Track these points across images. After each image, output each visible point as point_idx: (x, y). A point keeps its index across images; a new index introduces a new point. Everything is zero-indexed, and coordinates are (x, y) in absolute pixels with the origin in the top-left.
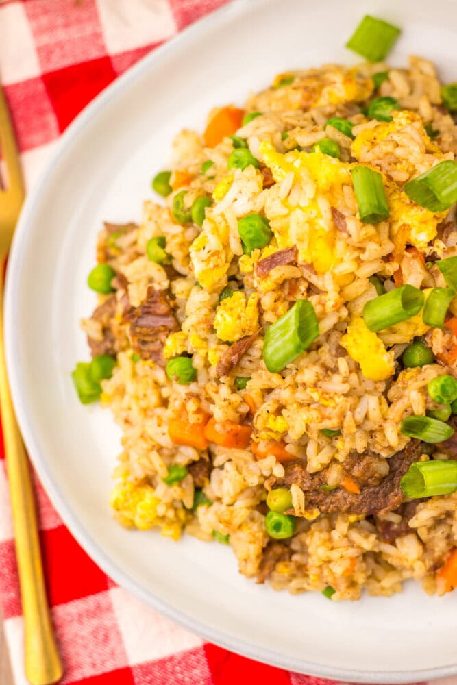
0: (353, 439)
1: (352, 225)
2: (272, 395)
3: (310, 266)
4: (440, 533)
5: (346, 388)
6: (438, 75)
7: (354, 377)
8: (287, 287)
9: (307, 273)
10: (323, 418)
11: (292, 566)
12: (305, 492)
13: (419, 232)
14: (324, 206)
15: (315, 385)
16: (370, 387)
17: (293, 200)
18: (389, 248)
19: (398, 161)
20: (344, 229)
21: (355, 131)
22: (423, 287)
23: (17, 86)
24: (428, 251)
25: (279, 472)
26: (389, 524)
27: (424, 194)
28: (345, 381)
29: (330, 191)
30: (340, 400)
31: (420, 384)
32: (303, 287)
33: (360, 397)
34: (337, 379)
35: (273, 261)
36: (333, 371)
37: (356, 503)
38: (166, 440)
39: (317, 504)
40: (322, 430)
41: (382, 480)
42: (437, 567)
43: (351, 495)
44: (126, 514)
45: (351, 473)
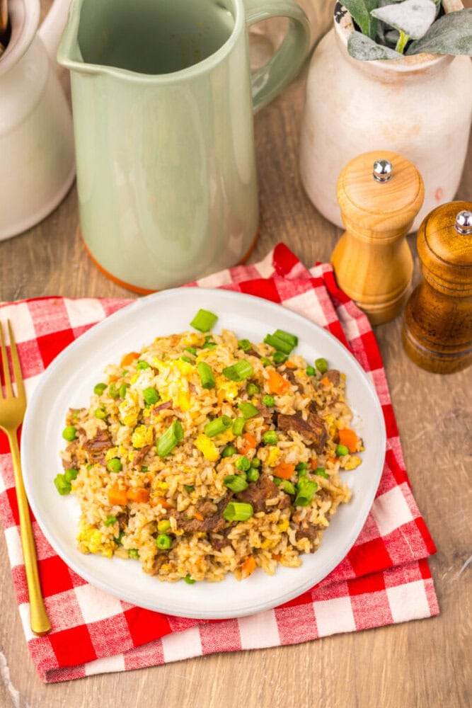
0: (200, 491)
1: (198, 389)
2: (161, 474)
3: (178, 409)
4: (243, 545)
5: (196, 464)
6: (236, 337)
7: (200, 459)
8: (167, 420)
9: (176, 413)
10: (186, 478)
11: (170, 565)
12: (177, 520)
13: (229, 393)
14: (184, 381)
15: (182, 463)
16: (208, 464)
17: (170, 379)
18: (215, 400)
19: (218, 364)
20: (195, 391)
21: (197, 353)
22: (232, 418)
23: (23, 343)
24: (234, 402)
25: (164, 511)
26: (218, 540)
27: (232, 374)
28: (196, 460)
29: (187, 376)
30: (194, 469)
31: (232, 461)
32: (175, 419)
33: (203, 469)
34: (192, 459)
35: (161, 407)
36: (191, 456)
37: (201, 525)
38: (106, 502)
39: (183, 527)
40: (185, 486)
41: (214, 514)
42: (242, 562)
43: (198, 521)
44: (85, 543)
45: (199, 510)
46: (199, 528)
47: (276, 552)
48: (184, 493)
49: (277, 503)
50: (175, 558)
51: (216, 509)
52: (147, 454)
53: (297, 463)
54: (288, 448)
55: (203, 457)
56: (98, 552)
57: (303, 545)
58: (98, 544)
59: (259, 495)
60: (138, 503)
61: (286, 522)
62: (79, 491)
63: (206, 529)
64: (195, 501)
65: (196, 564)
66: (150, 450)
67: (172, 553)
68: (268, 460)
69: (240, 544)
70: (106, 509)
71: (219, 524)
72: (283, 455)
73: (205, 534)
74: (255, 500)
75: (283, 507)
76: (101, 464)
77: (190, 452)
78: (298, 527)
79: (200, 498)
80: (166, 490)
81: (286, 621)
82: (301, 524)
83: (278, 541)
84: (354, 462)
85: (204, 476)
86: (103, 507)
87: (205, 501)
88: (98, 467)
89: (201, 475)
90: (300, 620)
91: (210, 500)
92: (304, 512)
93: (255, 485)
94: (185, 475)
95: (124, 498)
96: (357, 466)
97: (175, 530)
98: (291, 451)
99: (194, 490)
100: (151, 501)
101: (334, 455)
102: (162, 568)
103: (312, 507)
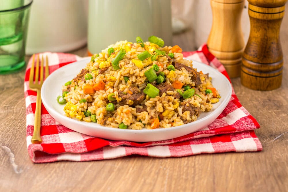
0: (132, 79)
11: (112, 118)
12: (118, 93)
13: (151, 49)
14: (129, 44)
18: (144, 50)
20: (133, 46)
26: (140, 108)
28: (131, 66)
30: (129, 68)
31: (149, 68)
36: (129, 64)
37: (131, 96)
38: (82, 92)
39: (121, 96)
40: (124, 77)
41: (138, 93)
42: (152, 118)
43: (130, 94)
44: (68, 111)
45: (131, 90)
46: (129, 97)
47: (171, 120)
48: (123, 82)
49: (173, 94)
50: (116, 117)
51: (140, 91)
52: (106, 70)
53: (184, 83)
54: (180, 75)
55: (135, 65)
56: (74, 116)
57: (186, 114)
58: (75, 111)
59: (163, 88)
60: (99, 91)
61: (177, 104)
62: (69, 96)
63: (133, 98)
64: (129, 86)
65: (127, 113)
66: (108, 69)
67: (114, 116)
68: (169, 74)
69: (152, 110)
70: (81, 96)
71: (141, 97)
72: (177, 77)
73: (132, 101)
74: (161, 89)
75: (176, 97)
76: (82, 80)
77: (128, 63)
78: (183, 107)
79: (132, 84)
80: (114, 82)
81: (174, 150)
82: (185, 105)
83: (173, 114)
84: (215, 100)
85: (134, 71)
86: (80, 95)
87: (134, 86)
88: (80, 82)
89: (133, 70)
90: (183, 150)
91: (137, 86)
92: (187, 100)
93: (161, 85)
94: (125, 71)
95: (91, 88)
96: (217, 102)
97: (117, 96)
98: (182, 76)
99: (129, 80)
100: (105, 88)
101: (205, 93)
102: (108, 120)
103: (191, 99)
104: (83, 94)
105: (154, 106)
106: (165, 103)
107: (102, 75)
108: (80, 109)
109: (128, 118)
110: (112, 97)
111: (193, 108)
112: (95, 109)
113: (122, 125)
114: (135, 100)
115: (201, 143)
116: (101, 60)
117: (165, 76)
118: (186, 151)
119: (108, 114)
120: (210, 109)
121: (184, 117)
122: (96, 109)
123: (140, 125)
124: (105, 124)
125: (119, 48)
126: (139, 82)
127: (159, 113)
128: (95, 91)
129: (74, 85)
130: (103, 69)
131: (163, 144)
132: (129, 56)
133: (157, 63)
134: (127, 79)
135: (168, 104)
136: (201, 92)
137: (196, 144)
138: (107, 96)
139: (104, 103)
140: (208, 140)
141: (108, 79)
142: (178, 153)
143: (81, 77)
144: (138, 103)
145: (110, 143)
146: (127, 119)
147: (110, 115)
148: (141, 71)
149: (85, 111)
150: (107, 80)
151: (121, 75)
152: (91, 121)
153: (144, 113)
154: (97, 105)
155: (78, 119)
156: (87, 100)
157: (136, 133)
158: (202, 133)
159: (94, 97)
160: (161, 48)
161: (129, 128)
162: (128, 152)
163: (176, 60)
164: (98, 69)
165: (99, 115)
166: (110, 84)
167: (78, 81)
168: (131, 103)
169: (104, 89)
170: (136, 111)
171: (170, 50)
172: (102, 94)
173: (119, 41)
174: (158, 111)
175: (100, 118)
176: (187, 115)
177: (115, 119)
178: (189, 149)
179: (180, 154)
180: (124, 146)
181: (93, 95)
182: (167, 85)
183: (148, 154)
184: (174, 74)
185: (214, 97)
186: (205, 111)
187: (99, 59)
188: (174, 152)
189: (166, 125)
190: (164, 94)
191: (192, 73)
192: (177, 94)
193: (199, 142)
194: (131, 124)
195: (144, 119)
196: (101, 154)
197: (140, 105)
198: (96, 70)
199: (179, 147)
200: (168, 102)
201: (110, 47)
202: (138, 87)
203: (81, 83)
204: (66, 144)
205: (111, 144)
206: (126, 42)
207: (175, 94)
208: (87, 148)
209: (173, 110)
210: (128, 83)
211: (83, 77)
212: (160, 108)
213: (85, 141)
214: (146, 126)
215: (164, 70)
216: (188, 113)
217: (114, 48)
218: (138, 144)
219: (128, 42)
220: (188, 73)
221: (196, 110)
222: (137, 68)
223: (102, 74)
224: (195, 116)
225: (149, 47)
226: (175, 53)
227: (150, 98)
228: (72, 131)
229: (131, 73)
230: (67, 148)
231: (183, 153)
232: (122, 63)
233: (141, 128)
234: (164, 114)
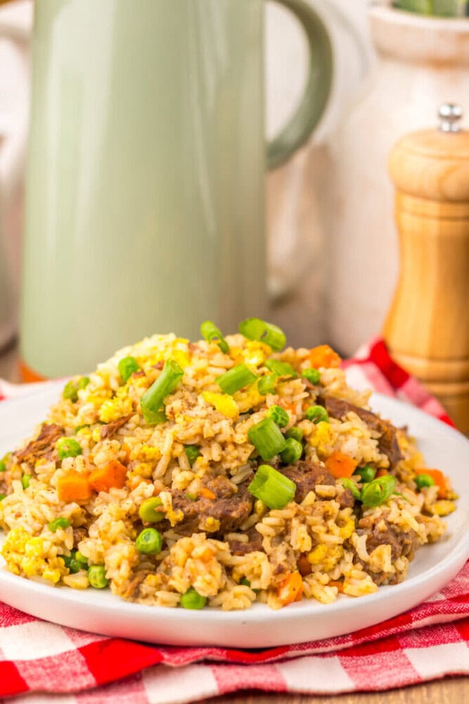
0: (210, 451)
5: (204, 414)
11: (158, 575)
12: (173, 497)
13: (250, 358)
18: (230, 363)
20: (198, 349)
24: (257, 371)
26: (239, 542)
28: (204, 411)
30: (200, 420)
33: (215, 421)
34: (197, 409)
36: (194, 405)
37: (213, 506)
38: (54, 497)
39: (182, 507)
40: (186, 446)
41: (232, 494)
42: (280, 571)
43: (208, 500)
44: (15, 557)
45: (208, 485)
46: (208, 508)
47: (336, 576)
48: (183, 461)
49: (333, 495)
50: (168, 571)
51: (235, 488)
52: (122, 426)
53: (360, 458)
54: (344, 433)
55: (214, 409)
56: (35, 573)
57: (380, 556)
58: (37, 557)
59: (303, 478)
60: (108, 492)
61: (351, 525)
62: (8, 510)
63: (220, 512)
64: (201, 473)
65: (203, 559)
66: (127, 422)
67: (162, 567)
68: (315, 435)
69: (277, 546)
70: (53, 508)
71: (241, 506)
72: (338, 440)
73: (217, 522)
74: (299, 481)
75: (343, 502)
76: (47, 459)
77: (192, 401)
78: (369, 532)
79: (209, 469)
80: (154, 462)
81: (359, 669)
82: (374, 526)
83: (338, 555)
84: (444, 506)
85: (216, 428)
86: (48, 504)
87: (216, 476)
88: (43, 464)
89: (211, 425)
90: (384, 666)
91: (225, 473)
92: (378, 511)
93: (296, 469)
94: (187, 426)
95: (84, 482)
96: (451, 512)
97: (169, 505)
98: (349, 437)
99: (202, 455)
100: (127, 482)
101: (414, 485)
102: (145, 581)
103: (389, 507)
104: (57, 501)
105: (282, 534)
106: (315, 525)
107: (114, 442)
108: (55, 550)
109: (210, 573)
110: (156, 509)
111: (397, 535)
112: (101, 549)
113: (192, 596)
114: (224, 518)
115: (434, 643)
116: (99, 396)
117: (304, 441)
118: (395, 671)
119: (142, 561)
120: (440, 536)
121: (374, 564)
122: (106, 549)
123: (246, 595)
124: (136, 594)
125: (152, 357)
126: (232, 461)
127: (299, 555)
128: (94, 493)
129: (18, 474)
130: (112, 424)
131: (321, 650)
132: (191, 383)
133: (279, 400)
134: (195, 453)
135: (324, 525)
136: (404, 485)
137: (419, 647)
138: (138, 506)
139: (127, 527)
140: (452, 631)
141: (135, 452)
142: (374, 678)
143: (43, 449)
144: (233, 527)
145: (166, 656)
146: (208, 577)
147: (149, 564)
148: (234, 425)
149: (69, 554)
150: (131, 457)
151: (175, 441)
152: (90, 586)
153: (255, 557)
154: (109, 535)
155: (48, 582)
156: (72, 521)
157: (244, 623)
158: (434, 613)
159: (95, 512)
160: (276, 356)
161: (210, 604)
162: (223, 684)
163: (327, 391)
164: (94, 424)
165: (119, 567)
166: (143, 468)
167: (35, 462)
168: (213, 525)
169: (124, 485)
170: (229, 551)
171: (303, 360)
172: (118, 501)
173: (149, 336)
174: (296, 547)
175: (121, 577)
176: (383, 557)
177: (167, 577)
178: (403, 665)
179: (382, 681)
180: (207, 662)
181: (89, 504)
182: (313, 467)
183: (284, 686)
184: (329, 432)
185: (440, 498)
186: (426, 540)
187: (92, 392)
188: (362, 676)
189: (322, 590)
190: (310, 498)
191: (379, 429)
192: (345, 494)
193: (427, 640)
194: (220, 591)
195: (258, 576)
196: (138, 690)
197: (239, 531)
198: (89, 426)
199: (371, 658)
200: (323, 521)
201: (123, 354)
202: (230, 477)
203: (45, 466)
204: (23, 662)
205: (169, 660)
206: (172, 337)
207: (340, 494)
208: (95, 675)
209: (339, 545)
210: (196, 465)
211: (50, 448)
212: (303, 539)
213: (82, 650)
214: (264, 596)
215: (299, 421)
216: (385, 551)
217: (134, 355)
218: (246, 655)
219: (178, 336)
220: (368, 429)
221: (407, 541)
222: (221, 417)
223: (111, 438)
224: (404, 558)
225: (245, 353)
226: (321, 370)
227: (267, 510)
228: (31, 618)
229: (208, 433)
230: (31, 677)
231: (390, 676)
232: (175, 404)
233: (249, 603)
234: (314, 557)
